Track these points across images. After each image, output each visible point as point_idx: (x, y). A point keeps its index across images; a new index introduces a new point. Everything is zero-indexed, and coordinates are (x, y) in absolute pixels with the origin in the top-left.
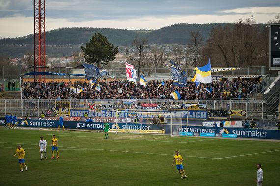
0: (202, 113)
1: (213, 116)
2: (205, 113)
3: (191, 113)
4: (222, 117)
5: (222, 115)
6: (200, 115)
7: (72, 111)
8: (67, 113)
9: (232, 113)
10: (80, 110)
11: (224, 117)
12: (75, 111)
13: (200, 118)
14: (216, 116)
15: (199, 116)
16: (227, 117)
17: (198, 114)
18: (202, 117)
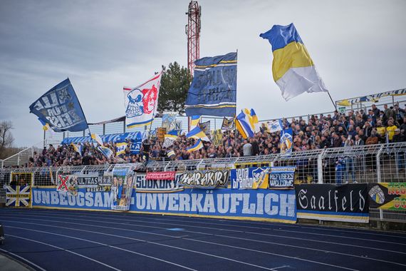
0: (283, 197)
1: (317, 210)
2: (292, 197)
3: (253, 200)
4: (348, 212)
5: (347, 205)
6: (278, 204)
7: (35, 192)
8: (27, 196)
9: (389, 198)
10: (46, 190)
11: (357, 212)
12: (39, 192)
13: (277, 216)
14: (326, 211)
15: (275, 209)
16: (366, 212)
17: (273, 203)
18: (283, 213)
